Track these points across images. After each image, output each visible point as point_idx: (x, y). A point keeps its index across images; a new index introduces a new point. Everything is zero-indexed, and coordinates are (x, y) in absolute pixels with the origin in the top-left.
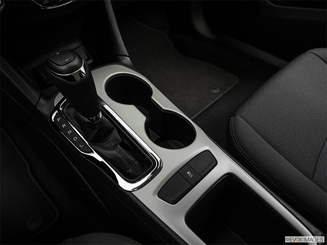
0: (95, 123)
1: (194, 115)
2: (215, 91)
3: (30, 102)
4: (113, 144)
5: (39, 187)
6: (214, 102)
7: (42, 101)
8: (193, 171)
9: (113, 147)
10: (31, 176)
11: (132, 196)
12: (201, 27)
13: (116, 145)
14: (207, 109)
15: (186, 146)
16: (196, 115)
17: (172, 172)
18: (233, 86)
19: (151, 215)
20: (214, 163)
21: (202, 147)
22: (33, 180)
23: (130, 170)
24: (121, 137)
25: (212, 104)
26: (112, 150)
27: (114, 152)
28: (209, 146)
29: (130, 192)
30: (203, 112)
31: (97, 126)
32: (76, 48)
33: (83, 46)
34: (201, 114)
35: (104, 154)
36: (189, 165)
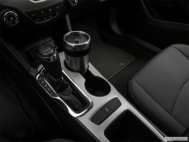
0: (60, 82)
1: (110, 77)
2: (122, 64)
3: (26, 69)
4: (68, 93)
5: (24, 114)
6: (121, 70)
7: (32, 69)
8: (109, 108)
9: (68, 94)
10: (19, 108)
11: (77, 120)
12: (115, 28)
13: (70, 93)
14: (117, 74)
15: (106, 95)
16: (111, 77)
17: (98, 108)
18: (132, 61)
19: (87, 130)
20: (120, 104)
21: (113, 96)
22: (21, 110)
23: (76, 106)
24: (72, 89)
25: (120, 71)
26: (67, 96)
27: (68, 97)
28: (117, 96)
29: (76, 118)
30: (115, 76)
31: (61, 84)
32: (49, 41)
33: (53, 40)
34: (114, 76)
35: (64, 98)
36: (107, 105)
